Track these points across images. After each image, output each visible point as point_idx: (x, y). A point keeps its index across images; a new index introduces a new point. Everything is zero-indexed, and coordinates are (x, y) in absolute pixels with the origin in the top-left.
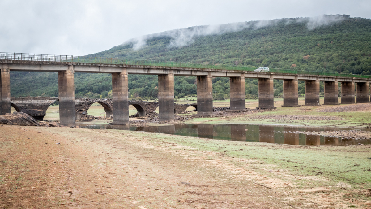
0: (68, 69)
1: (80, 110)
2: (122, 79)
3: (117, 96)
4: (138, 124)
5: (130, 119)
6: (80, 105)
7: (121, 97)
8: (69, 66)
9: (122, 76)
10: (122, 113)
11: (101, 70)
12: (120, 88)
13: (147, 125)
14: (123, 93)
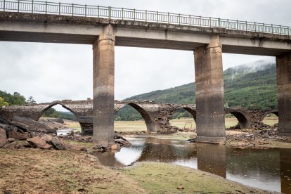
0: (103, 32)
1: (159, 119)
2: (211, 55)
3: (202, 89)
4: (244, 144)
5: (226, 131)
6: (159, 112)
7: (210, 90)
8: (104, 26)
9: (211, 49)
10: (211, 121)
11: (170, 37)
12: (208, 74)
13: (265, 145)
14: (214, 82)
